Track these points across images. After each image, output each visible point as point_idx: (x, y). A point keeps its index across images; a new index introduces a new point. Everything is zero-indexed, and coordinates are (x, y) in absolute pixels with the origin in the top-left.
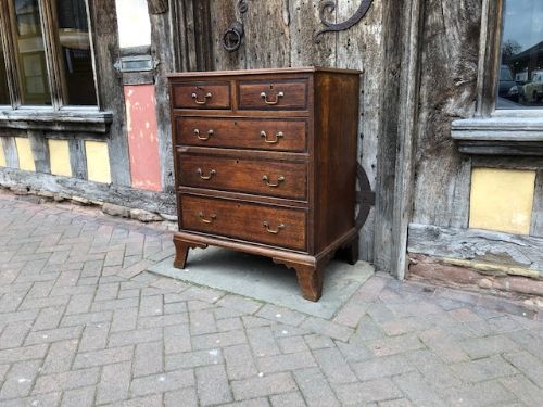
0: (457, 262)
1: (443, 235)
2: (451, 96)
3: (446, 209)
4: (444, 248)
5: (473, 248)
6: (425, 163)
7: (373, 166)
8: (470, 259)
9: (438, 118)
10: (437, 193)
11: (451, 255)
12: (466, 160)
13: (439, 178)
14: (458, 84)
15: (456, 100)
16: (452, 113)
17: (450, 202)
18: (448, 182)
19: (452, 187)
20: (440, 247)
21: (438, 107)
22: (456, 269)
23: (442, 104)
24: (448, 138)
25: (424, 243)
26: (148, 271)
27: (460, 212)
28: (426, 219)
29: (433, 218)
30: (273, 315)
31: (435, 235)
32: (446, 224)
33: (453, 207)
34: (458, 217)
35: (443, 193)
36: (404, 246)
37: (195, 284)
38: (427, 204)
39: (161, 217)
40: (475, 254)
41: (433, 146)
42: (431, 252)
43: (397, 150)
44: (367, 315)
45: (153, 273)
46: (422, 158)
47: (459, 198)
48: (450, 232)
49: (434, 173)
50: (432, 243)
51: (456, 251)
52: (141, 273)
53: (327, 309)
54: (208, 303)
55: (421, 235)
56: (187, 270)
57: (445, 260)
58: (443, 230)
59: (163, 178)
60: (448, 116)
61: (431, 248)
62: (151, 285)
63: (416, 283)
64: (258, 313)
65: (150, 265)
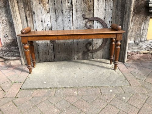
0: (145, 52)
1: (140, 44)
3: (140, 34)
4: (140, 48)
5: (150, 46)
6: (134, 18)
7: (109, 22)
8: (149, 50)
10: (138, 29)
11: (142, 50)
12: (149, 15)
13: (138, 23)
17: (142, 32)
18: (141, 24)
19: (143, 26)
20: (139, 48)
22: (144, 55)
24: (143, 7)
25: (133, 48)
26: (24, 89)
27: (145, 35)
28: (133, 39)
29: (135, 39)
30: (109, 91)
31: (137, 44)
32: (139, 40)
33: (142, 33)
34: (144, 37)
35: (139, 29)
36: (127, 51)
37: (57, 88)
38: (133, 34)
39: (5, 59)
40: (150, 48)
41: (137, 11)
42: (136, 51)
43: (125, 13)
44: (137, 79)
45: (27, 89)
46: (133, 16)
47: (145, 30)
48: (142, 42)
49: (137, 21)
50: (136, 47)
51: (144, 48)
52: (19, 91)
53: (123, 81)
54: (75, 96)
55: (132, 45)
56: (45, 82)
57: (141, 52)
58: (140, 42)
59: (2, 39)
61: (135, 49)
62: (33, 96)
63: (131, 62)
64: (102, 92)
65: (21, 85)
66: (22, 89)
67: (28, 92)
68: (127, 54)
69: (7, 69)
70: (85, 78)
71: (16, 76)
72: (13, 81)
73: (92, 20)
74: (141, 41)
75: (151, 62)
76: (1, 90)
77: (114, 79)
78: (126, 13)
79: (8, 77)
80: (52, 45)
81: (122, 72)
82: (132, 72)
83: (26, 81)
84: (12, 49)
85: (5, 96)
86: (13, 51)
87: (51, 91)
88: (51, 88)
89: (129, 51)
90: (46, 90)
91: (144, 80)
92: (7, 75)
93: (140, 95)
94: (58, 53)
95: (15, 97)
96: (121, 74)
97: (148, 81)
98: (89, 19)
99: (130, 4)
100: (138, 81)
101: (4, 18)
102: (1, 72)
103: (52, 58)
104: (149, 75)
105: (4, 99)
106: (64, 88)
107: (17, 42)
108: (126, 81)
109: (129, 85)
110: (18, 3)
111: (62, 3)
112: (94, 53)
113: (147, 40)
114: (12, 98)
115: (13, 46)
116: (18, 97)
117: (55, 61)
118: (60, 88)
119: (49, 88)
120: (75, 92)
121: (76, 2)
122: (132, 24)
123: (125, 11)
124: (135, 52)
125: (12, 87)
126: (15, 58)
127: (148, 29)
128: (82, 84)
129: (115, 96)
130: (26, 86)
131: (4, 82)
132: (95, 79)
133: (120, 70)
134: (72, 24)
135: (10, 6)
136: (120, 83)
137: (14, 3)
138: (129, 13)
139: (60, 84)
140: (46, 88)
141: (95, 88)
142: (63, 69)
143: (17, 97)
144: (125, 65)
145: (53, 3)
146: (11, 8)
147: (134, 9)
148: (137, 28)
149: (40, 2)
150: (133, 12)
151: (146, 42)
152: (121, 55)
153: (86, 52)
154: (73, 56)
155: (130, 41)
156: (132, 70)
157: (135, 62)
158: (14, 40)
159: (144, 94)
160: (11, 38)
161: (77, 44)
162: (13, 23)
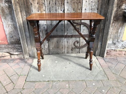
0: (120, 50)
1: (117, 44)
3: (117, 36)
4: (117, 47)
5: (124, 46)
6: (113, 24)
8: (123, 49)
9: (119, 10)
10: (116, 32)
11: (118, 49)
12: (125, 22)
13: (116, 28)
15: (125, 4)
16: (124, 8)
17: (119, 34)
18: (119, 29)
19: (120, 30)
20: (116, 47)
21: (120, 7)
22: (119, 52)
23: (121, 6)
24: (121, 16)
25: (111, 46)
26: (28, 82)
27: (121, 37)
28: (111, 40)
29: (113, 39)
30: (92, 84)
31: (115, 44)
32: (116, 40)
33: (119, 36)
34: (120, 38)
35: (117, 32)
36: (107, 49)
37: (53, 81)
38: (112, 36)
39: (11, 54)
40: (125, 47)
41: (116, 19)
42: (113, 49)
43: (106, 21)
44: (113, 73)
45: (30, 82)
46: (113, 23)
47: (121, 33)
48: (119, 43)
49: (115, 27)
50: (114, 46)
51: (120, 47)
52: (25, 83)
53: (103, 76)
54: (67, 89)
55: (111, 45)
56: (44, 76)
57: (117, 50)
58: (117, 42)
59: (8, 39)
60: (123, 9)
61: (113, 47)
62: (35, 88)
63: (109, 57)
64: (87, 85)
65: (26, 78)
66: (26, 81)
67: (32, 84)
68: (106, 51)
69: (13, 62)
70: (73, 73)
71: (21, 69)
72: (19, 74)
73: (80, 25)
74: (117, 41)
75: (124, 58)
76: (11, 82)
77: (96, 74)
79: (15, 70)
80: (47, 43)
81: (102, 67)
82: (110, 67)
83: (29, 74)
84: (17, 46)
85: (15, 88)
86: (17, 48)
87: (48, 84)
88: (48, 81)
89: (108, 49)
90: (45, 83)
91: (118, 75)
92: (14, 68)
93: (115, 88)
95: (22, 88)
96: (101, 69)
97: (121, 76)
98: (77, 24)
99: (111, 14)
100: (114, 75)
101: (10, 23)
102: (9, 65)
103: (47, 52)
104: (122, 70)
105: (14, 90)
106: (58, 81)
107: (20, 41)
108: (105, 75)
109: (107, 79)
110: (21, 12)
111: (56, 11)
112: (80, 49)
113: (122, 41)
114: (20, 89)
115: (17, 44)
117: (49, 54)
118: (55, 81)
119: (47, 81)
120: (67, 85)
121: (68, 10)
122: (112, 29)
123: (107, 19)
124: (112, 50)
125: (19, 80)
126: (19, 53)
127: (123, 33)
128: (71, 78)
129: (96, 88)
130: (29, 79)
131: (12, 75)
132: (81, 73)
133: (100, 65)
134: (63, 28)
135: (15, 14)
136: (100, 77)
137: (18, 12)
138: (110, 21)
139: (55, 78)
140: (45, 81)
141: (82, 82)
142: (56, 63)
143: (23, 88)
144: (104, 60)
145: (49, 10)
146: (16, 16)
147: (114, 18)
148: (115, 31)
149: (38, 10)
150: (113, 19)
151: (122, 42)
152: (102, 52)
153: (74, 48)
154: (64, 50)
155: (110, 41)
156: (110, 64)
157: (113, 57)
158: (18, 39)
159: (118, 87)
160: (15, 38)
161: (67, 42)
162: (17, 27)
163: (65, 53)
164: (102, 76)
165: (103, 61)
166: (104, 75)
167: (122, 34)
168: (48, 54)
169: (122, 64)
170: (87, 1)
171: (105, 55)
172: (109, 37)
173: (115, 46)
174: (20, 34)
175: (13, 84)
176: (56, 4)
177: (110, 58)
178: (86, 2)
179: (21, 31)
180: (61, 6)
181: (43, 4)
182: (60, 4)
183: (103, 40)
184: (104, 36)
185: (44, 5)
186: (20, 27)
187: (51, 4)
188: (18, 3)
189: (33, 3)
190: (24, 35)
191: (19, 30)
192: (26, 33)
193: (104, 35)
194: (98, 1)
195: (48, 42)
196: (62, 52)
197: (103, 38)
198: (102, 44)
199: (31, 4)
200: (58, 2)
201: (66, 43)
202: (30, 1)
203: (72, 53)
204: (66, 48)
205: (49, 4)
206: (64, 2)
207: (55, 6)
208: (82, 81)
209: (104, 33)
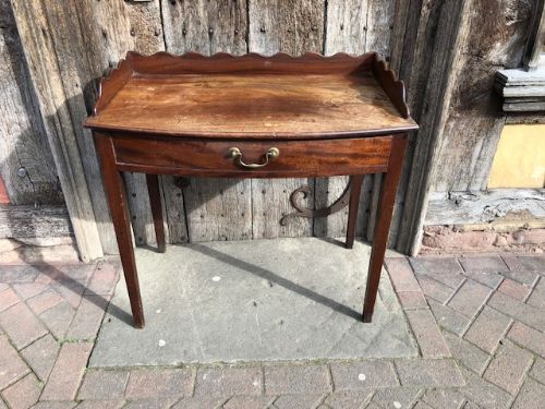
0: (477, 227)
1: (466, 202)
2: (498, 40)
3: (468, 173)
4: (465, 217)
5: (495, 211)
6: (452, 124)
8: (490, 222)
9: (477, 67)
10: (461, 157)
11: (471, 222)
12: (500, 117)
13: (465, 140)
14: (509, 24)
15: (502, 44)
16: (495, 61)
17: (473, 166)
18: (475, 143)
19: (478, 148)
20: (460, 215)
21: (479, 55)
22: (475, 234)
23: (487, 50)
24: (484, 92)
25: (443, 213)
26: (97, 369)
27: (482, 174)
28: (443, 186)
29: (450, 184)
30: (356, 378)
31: (457, 203)
32: (464, 188)
33: (475, 169)
34: (480, 180)
35: (467, 156)
36: (423, 222)
37: (199, 365)
38: (447, 171)
39: (21, 242)
40: (496, 216)
41: (465, 103)
42: (450, 222)
43: (423, 111)
44: (442, 328)
45: (108, 369)
46: (450, 118)
47: (484, 160)
48: (473, 198)
49: (461, 134)
50: (452, 212)
51: (477, 216)
52: (84, 377)
53: (402, 340)
54: (256, 397)
55: (441, 207)
56: (162, 343)
57: (467, 228)
58: (466, 197)
59: (8, 183)
60: (491, 64)
61: (450, 217)
62: (128, 396)
63: (433, 256)
64: (336, 384)
65: (88, 353)
66: (91, 369)
67: (113, 378)
68: (421, 232)
69: (34, 279)
70: (284, 327)
71: (67, 314)
72: (61, 339)
74: (468, 192)
75: (492, 258)
76: (28, 370)
77: (375, 331)
78: (427, 110)
79: (42, 317)
80: (178, 195)
81: (400, 302)
82: (431, 302)
83: (101, 337)
85: (43, 398)
87: (181, 377)
88: (181, 366)
89: (429, 223)
90: (167, 372)
91: (461, 335)
92: (37, 310)
93: (443, 393)
94: (199, 219)
95: (73, 398)
96: (396, 307)
97: (472, 339)
99: (443, 87)
100: (443, 337)
102: (15, 292)
103: (179, 233)
104: (480, 312)
105: (40, 405)
106: (222, 366)
107: (61, 190)
108: (411, 335)
109: (417, 354)
110: (60, 70)
112: (316, 221)
113: (488, 192)
114: (65, 402)
115: (49, 203)
116: (83, 398)
117: (188, 243)
118: (208, 366)
119: (175, 364)
120: (255, 384)
122: (446, 141)
123: (425, 105)
124: (447, 226)
125: (61, 361)
126: (58, 240)
127: (493, 159)
128: (275, 352)
129: (371, 395)
130: (104, 359)
131: (32, 340)
132: (316, 329)
133: (394, 290)
135: (35, 84)
136: (390, 348)
137: (47, 71)
138: (437, 113)
139: (207, 351)
140: (167, 366)
141: (314, 367)
142: (217, 284)
143: (79, 398)
144: (413, 270)
146: (37, 92)
147: (454, 98)
148: (459, 153)
150: (451, 105)
151: (485, 197)
152: (403, 235)
153: (293, 215)
154: (248, 226)
155: (436, 191)
156: (432, 288)
157: (446, 256)
158: (51, 185)
159: (456, 390)
160: (40, 179)
161: (264, 192)
162: (45, 133)
163: (256, 235)
164: (397, 342)
165: (408, 272)
166: (407, 338)
167: (487, 163)
168: (183, 238)
169: (481, 288)
170: (345, 28)
171: (418, 246)
172: (434, 174)
173: (458, 212)
174: (58, 165)
175: (35, 379)
176: (211, 34)
177: (436, 261)
178: (342, 28)
179: (65, 150)
180: (236, 42)
181: (156, 35)
182: (229, 37)
183: (411, 186)
184: (413, 172)
185: (160, 38)
186: (60, 134)
187: (190, 35)
188: (47, 33)
189: (111, 33)
190: (79, 165)
191: (53, 147)
192: (85, 160)
193: (414, 167)
194: (391, 28)
195: (180, 191)
196: (240, 233)
197: (408, 180)
198: (407, 205)
199: (105, 35)
200: (222, 27)
201: (258, 196)
202: (100, 22)
203: (282, 235)
204: (257, 217)
205: (184, 34)
206: (248, 28)
207: (208, 46)
208: (317, 362)
209: (415, 160)
